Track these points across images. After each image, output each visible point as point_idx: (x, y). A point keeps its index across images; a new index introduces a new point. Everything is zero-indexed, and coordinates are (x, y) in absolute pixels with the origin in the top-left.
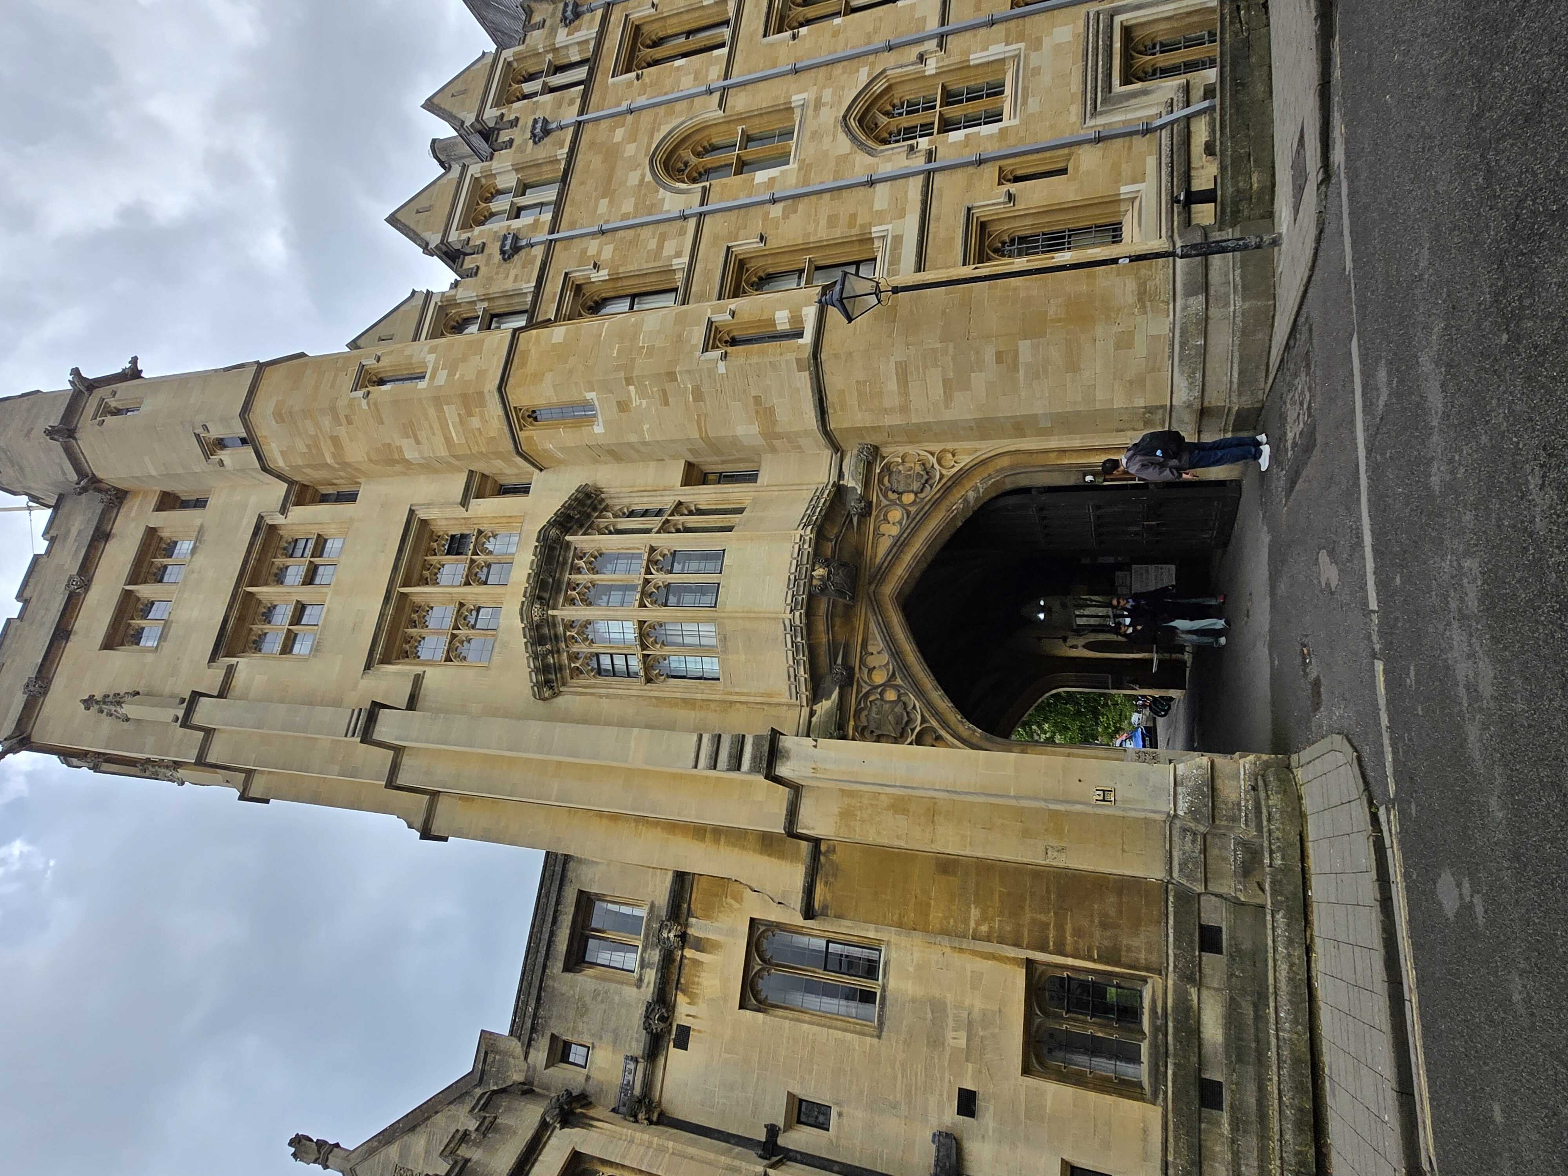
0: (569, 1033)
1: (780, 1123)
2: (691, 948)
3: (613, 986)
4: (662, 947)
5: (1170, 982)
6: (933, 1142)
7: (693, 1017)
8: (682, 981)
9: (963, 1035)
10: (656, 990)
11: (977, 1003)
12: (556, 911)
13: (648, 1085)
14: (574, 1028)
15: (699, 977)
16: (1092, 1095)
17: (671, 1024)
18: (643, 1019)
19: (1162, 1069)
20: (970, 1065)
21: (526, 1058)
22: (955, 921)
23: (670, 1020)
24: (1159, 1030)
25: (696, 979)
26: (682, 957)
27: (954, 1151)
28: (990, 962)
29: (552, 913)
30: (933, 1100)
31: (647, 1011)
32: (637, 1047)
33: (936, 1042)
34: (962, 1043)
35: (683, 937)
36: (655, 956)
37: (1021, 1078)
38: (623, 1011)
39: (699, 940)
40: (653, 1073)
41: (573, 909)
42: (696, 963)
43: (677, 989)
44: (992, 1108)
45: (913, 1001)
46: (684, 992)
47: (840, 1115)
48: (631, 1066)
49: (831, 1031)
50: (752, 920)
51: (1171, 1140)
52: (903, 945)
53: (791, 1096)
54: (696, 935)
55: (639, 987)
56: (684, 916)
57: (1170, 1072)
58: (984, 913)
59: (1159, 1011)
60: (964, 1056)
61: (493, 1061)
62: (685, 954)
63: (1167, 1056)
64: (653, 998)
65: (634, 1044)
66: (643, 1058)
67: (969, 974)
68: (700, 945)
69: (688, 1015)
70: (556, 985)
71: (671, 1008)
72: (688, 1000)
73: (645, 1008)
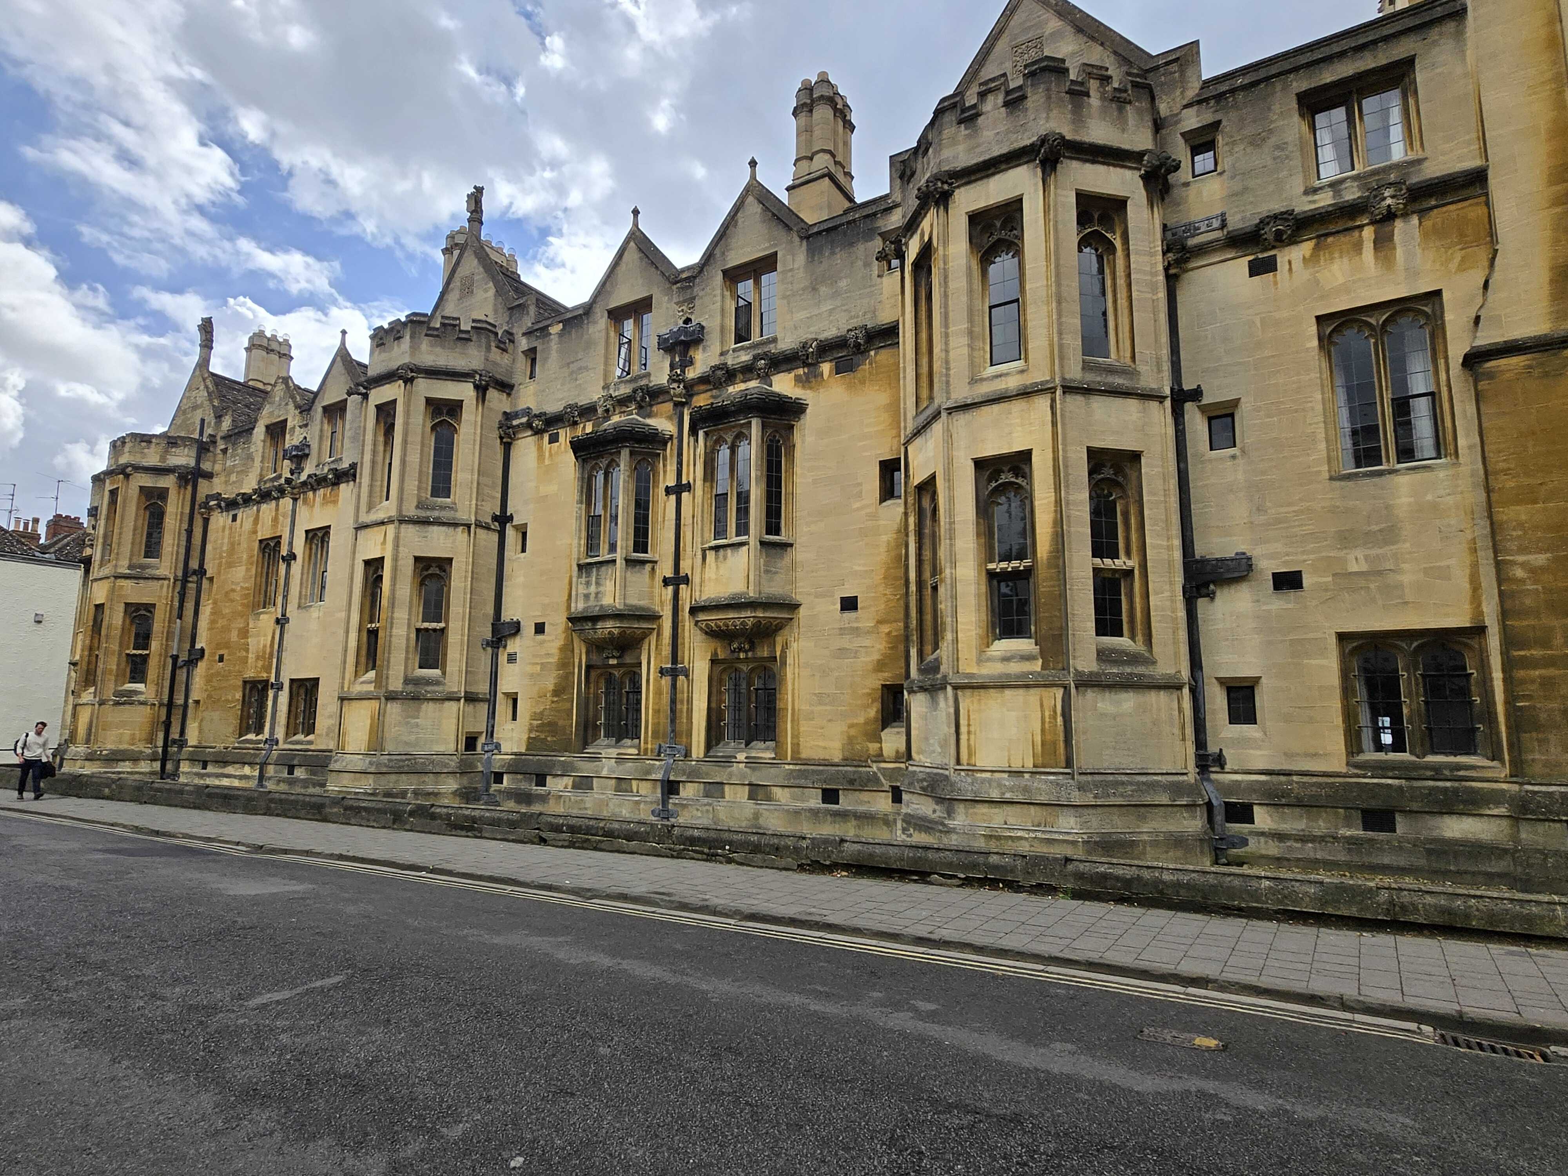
0: (1227, 140)
1: (1206, 400)
2: (1376, 232)
3: (1297, 162)
4: (1368, 197)
5: (1505, 786)
6: (1237, 554)
7: (1290, 269)
8: (1330, 239)
9: (1364, 567)
10: (1310, 214)
11: (1408, 576)
12: (1374, 42)
13: (1202, 250)
14: (1234, 143)
15: (1341, 257)
16: (1336, 704)
17: (1274, 247)
18: (1271, 214)
19: (1390, 774)
20: (1330, 579)
21: (1186, 107)
22: (1519, 537)
23: (1278, 244)
24: (1437, 772)
25: (1337, 255)
26: (1361, 227)
27: (1236, 575)
28: (1468, 586)
29: (1370, 38)
30: (1278, 547)
31: (1282, 213)
32: (1237, 222)
33: (1346, 539)
34: (1354, 567)
35: (1390, 216)
36: (1352, 193)
37: (1333, 632)
38: (1271, 188)
39: (1390, 237)
40: (1215, 250)
41: (1384, 62)
42: (1358, 247)
43: (1318, 237)
44: (1290, 606)
45: (1388, 507)
46: (1317, 247)
47: (1234, 457)
48: (1216, 224)
49: (1322, 425)
50: (1438, 293)
51: (1315, 779)
52: (1460, 482)
53: (1236, 403)
54: (1396, 231)
55: (1306, 193)
56: (1417, 206)
57: (1389, 781)
58: (1543, 569)
59: (1462, 773)
60: (1339, 571)
61: (1171, 73)
62: (1366, 228)
63: (1407, 779)
64: (1299, 214)
65: (1238, 217)
66: (1228, 233)
67: (1443, 564)
68: (1383, 243)
69: (1290, 262)
70: (1278, 94)
71: (1293, 241)
72: (1308, 255)
73: (1283, 210)
